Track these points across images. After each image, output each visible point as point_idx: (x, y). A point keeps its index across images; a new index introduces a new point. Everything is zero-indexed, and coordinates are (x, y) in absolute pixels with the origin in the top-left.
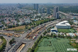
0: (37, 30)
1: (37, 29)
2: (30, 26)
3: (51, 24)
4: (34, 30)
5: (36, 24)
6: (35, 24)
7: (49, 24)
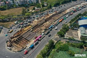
0: (46, 21)
1: (45, 18)
2: (34, 9)
3: (79, 6)
4: (38, 19)
5: (48, 4)
6: (45, 5)
7: (73, 6)
